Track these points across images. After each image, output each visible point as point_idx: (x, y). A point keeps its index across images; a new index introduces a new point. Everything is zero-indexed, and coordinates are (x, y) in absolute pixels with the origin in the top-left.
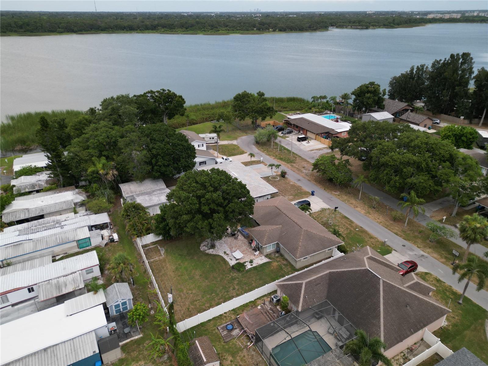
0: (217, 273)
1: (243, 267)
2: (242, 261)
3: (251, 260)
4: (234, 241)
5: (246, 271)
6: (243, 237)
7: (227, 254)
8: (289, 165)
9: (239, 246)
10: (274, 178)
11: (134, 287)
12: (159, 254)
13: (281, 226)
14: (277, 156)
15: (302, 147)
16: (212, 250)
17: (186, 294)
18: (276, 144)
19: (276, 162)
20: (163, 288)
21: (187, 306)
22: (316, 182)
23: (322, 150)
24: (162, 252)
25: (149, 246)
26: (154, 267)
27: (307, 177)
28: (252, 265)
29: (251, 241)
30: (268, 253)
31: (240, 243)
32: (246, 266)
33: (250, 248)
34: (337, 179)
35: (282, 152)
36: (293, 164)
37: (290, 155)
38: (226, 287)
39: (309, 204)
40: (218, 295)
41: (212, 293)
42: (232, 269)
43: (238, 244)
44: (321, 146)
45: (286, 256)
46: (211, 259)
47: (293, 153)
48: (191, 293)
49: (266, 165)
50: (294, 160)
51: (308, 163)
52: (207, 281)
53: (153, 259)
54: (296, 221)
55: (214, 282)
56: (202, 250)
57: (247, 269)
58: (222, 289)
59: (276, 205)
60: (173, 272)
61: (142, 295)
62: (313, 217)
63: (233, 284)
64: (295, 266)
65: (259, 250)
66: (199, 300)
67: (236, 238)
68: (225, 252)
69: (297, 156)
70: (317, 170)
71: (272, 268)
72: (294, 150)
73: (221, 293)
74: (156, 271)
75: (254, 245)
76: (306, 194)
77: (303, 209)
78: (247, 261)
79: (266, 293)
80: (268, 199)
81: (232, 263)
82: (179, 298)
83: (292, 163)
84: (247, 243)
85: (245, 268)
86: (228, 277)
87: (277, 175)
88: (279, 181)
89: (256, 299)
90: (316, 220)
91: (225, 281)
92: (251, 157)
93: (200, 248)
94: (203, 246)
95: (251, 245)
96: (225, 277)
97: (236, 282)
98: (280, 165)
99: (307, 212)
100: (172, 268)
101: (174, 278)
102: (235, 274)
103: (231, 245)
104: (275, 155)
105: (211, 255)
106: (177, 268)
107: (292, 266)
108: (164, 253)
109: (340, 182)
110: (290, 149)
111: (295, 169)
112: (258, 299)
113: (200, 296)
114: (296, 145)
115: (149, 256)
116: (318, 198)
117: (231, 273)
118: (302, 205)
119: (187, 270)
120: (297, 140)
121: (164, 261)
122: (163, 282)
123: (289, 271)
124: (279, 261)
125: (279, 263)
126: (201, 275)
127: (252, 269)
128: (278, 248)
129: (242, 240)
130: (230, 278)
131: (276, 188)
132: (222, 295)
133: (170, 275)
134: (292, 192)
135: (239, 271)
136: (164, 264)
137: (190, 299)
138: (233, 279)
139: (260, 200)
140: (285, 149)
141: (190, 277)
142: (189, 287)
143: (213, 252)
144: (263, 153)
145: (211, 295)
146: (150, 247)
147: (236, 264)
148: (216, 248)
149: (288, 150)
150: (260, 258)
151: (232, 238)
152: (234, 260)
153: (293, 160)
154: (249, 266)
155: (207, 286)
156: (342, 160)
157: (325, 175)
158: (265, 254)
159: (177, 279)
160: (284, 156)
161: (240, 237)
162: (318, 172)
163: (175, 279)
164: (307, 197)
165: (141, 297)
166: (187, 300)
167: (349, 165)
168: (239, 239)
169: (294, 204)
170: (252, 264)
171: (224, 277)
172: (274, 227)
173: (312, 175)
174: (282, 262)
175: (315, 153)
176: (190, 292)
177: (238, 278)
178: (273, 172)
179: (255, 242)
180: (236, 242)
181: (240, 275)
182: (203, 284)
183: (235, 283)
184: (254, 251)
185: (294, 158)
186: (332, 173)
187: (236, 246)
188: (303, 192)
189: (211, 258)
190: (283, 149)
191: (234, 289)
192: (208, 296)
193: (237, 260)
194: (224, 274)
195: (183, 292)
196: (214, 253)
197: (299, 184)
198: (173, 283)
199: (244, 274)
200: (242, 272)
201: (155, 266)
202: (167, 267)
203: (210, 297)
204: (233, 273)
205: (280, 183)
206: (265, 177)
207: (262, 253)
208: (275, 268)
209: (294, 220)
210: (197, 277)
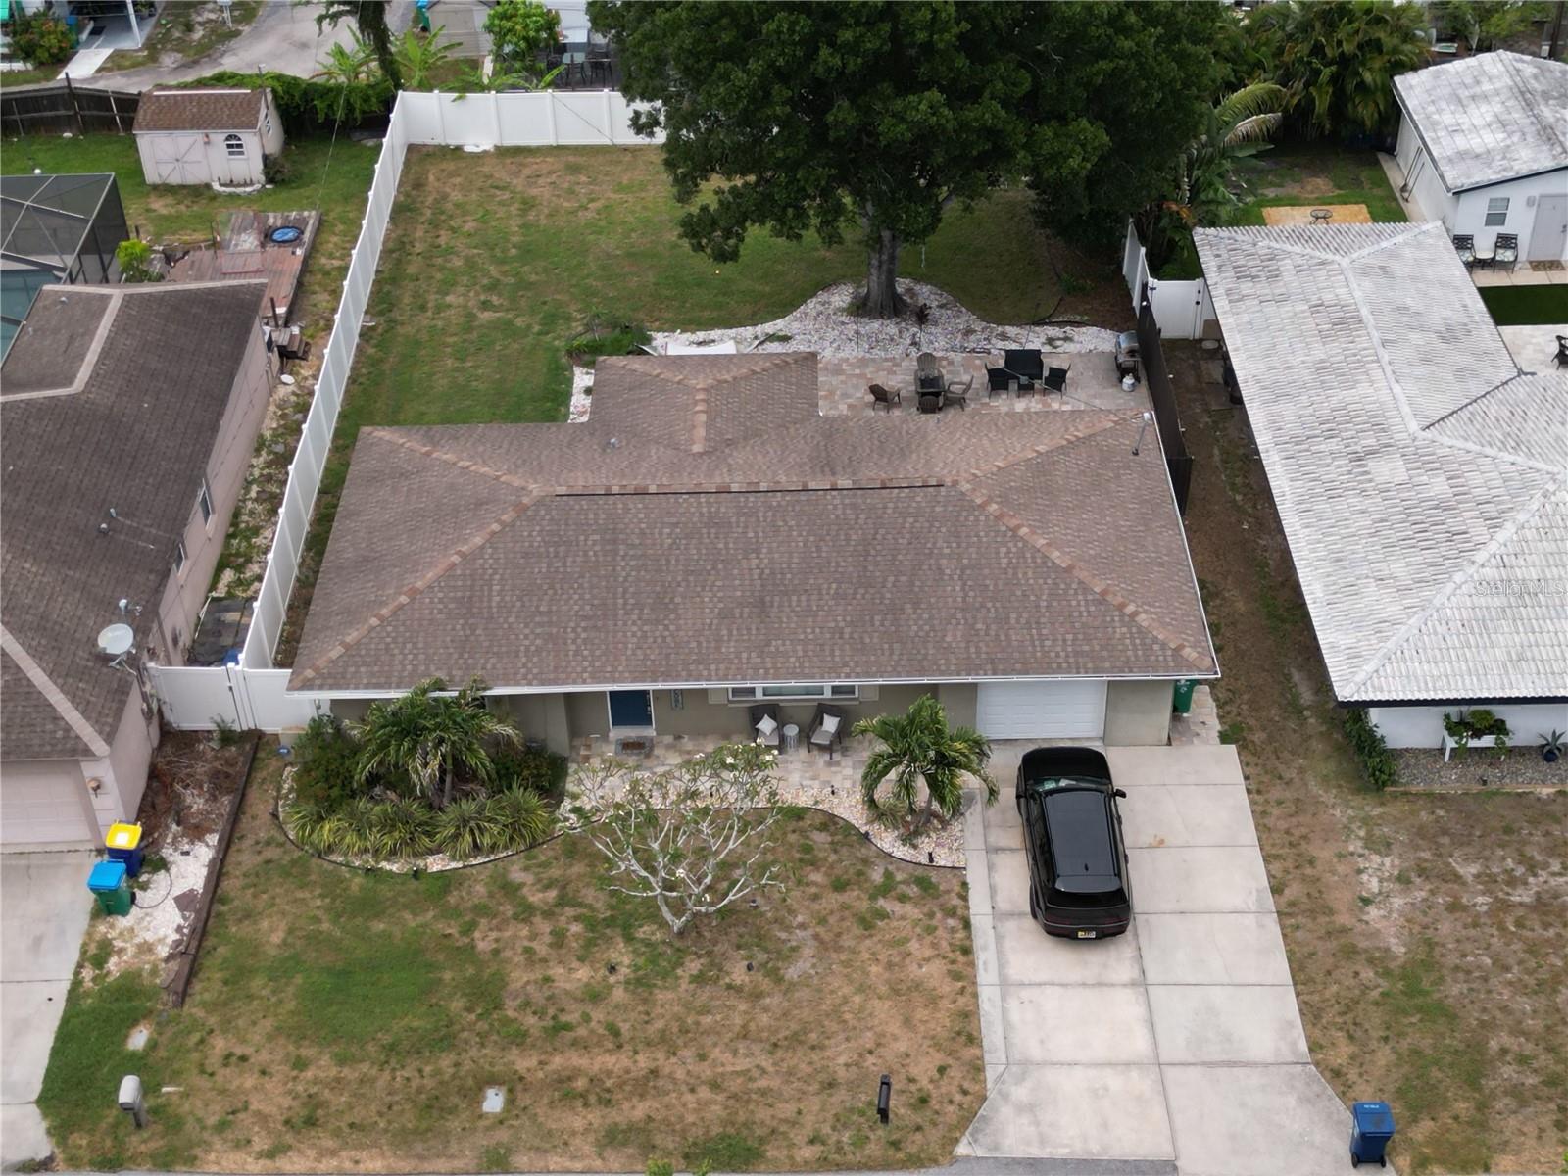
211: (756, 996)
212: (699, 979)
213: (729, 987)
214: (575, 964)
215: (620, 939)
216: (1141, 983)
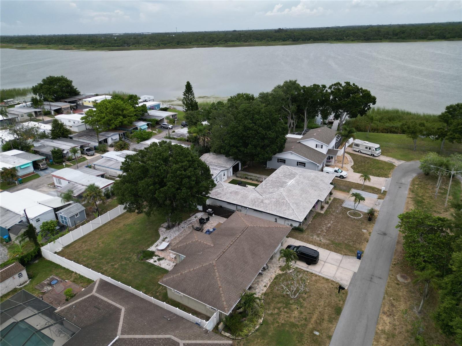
211: (310, 296)
212: (304, 300)
213: (307, 298)
214: (293, 312)
215: (291, 306)
216: (325, 262)
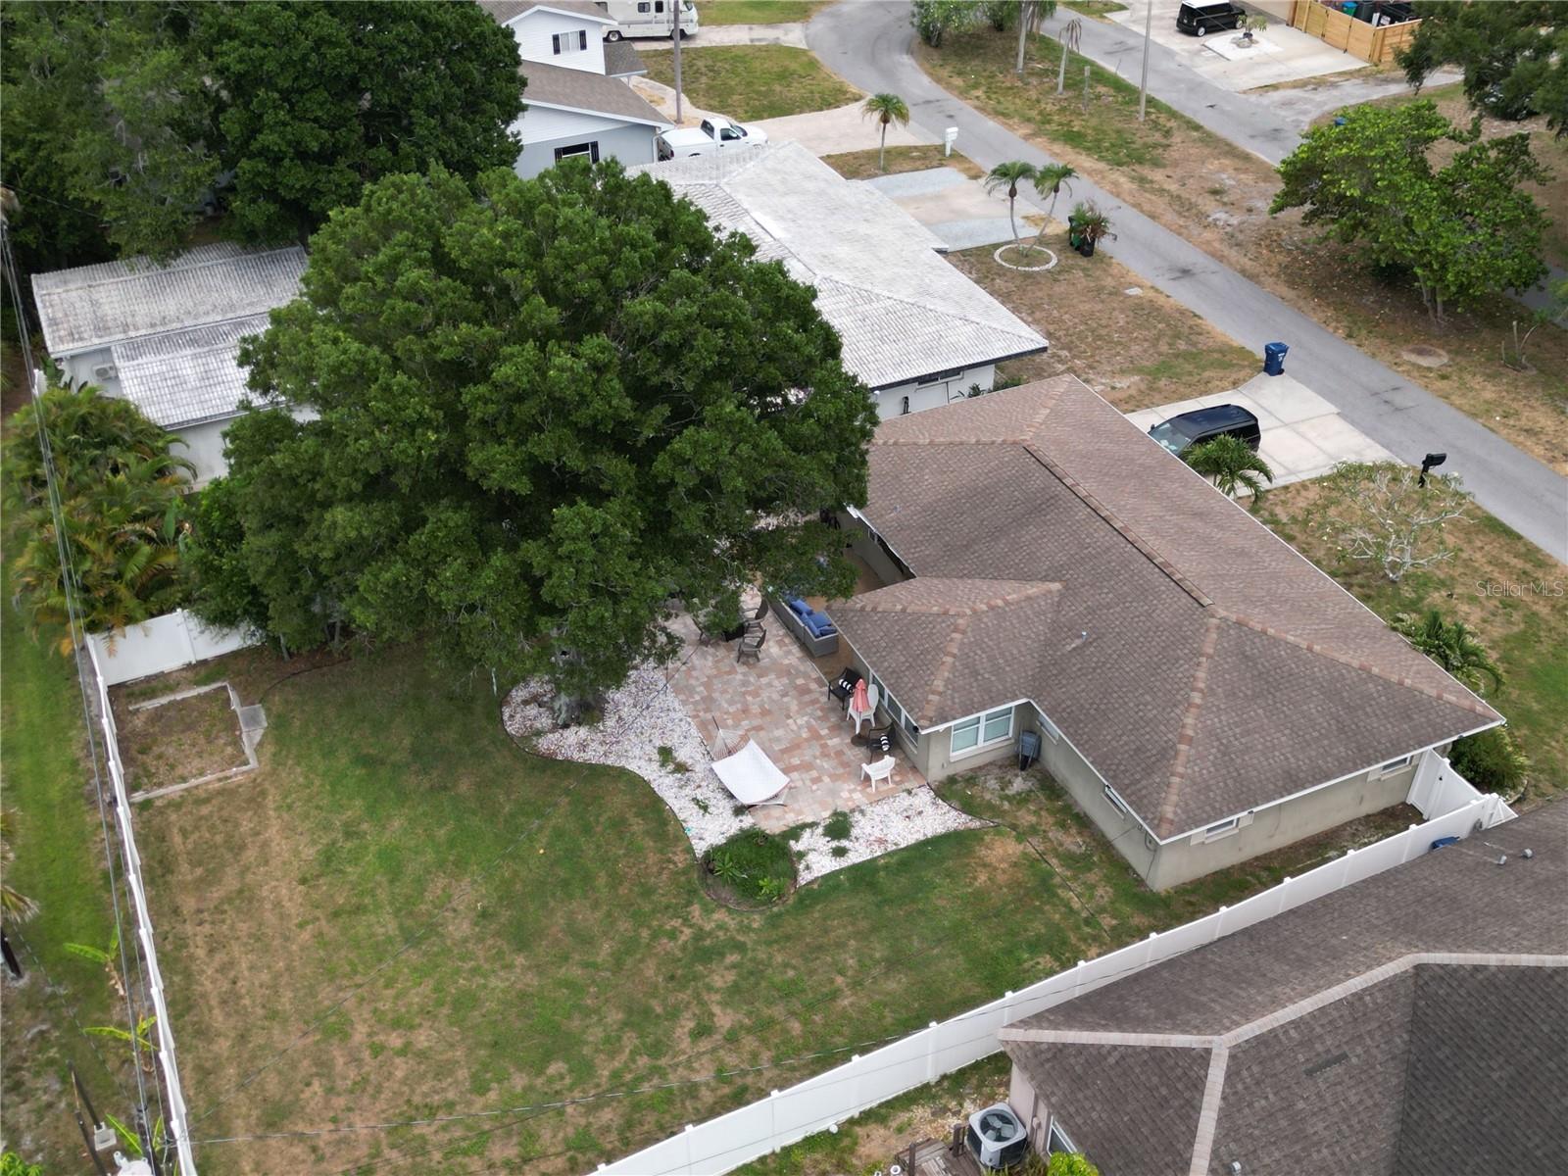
0: (595, 906)
1: (782, 865)
2: (773, 824)
3: (835, 814)
4: (732, 671)
5: (801, 900)
6: (795, 649)
7: (681, 768)
8: (1122, 178)
9: (765, 713)
10: (1023, 255)
11: (23, 983)
12: (229, 750)
13: (1056, 586)
14: (1046, 119)
15: (1206, 69)
16: (583, 732)
17: (366, 1055)
18: (1047, 47)
19: (1040, 155)
20: (214, 1002)
21: (362, 1152)
22: (1292, 284)
23: (1334, 85)
24: (252, 736)
25: (170, 688)
26: (178, 839)
27: (1233, 254)
28: (840, 852)
29: (846, 680)
30: (960, 769)
31: (772, 687)
32: (801, 855)
33: (836, 729)
34: (1444, 267)
35: (1080, 96)
36: (1146, 171)
37: (1130, 118)
38: (647, 1012)
39: (1250, 432)
40: (584, 1071)
41: (547, 1057)
42: (703, 880)
43: (755, 694)
44: (1326, 62)
45: (1084, 797)
46: (564, 800)
47: (1151, 101)
48: (402, 1052)
49: (975, 177)
50: (1155, 146)
51: (1240, 164)
52: (520, 960)
53: (184, 779)
54: (1162, 550)
55: (576, 972)
56: (512, 728)
57: (805, 878)
58: (625, 1024)
59: (1027, 436)
60: (303, 881)
61: (62, 1047)
62: (1273, 521)
63: (698, 996)
64: (1143, 875)
65: (895, 745)
66: (450, 1106)
67: (749, 657)
68: (666, 754)
69: (1173, 124)
70: (1308, 207)
71: (983, 878)
72: (1156, 88)
73: (612, 1055)
74: (185, 867)
75: (863, 706)
76: (1230, 362)
77: (1209, 466)
78: (813, 825)
79: (931, 1076)
80: (976, 391)
81: (709, 831)
82: (316, 1086)
83: (1140, 161)
84: (820, 693)
85: (794, 875)
86: (673, 935)
87: (1042, 240)
88: (1054, 276)
89: (852, 1122)
90: (1290, 539)
91: (650, 970)
92: (885, 120)
93: (507, 712)
94: (526, 702)
95: (845, 709)
96: (654, 936)
97: (721, 978)
98: (1067, 173)
99: (1239, 484)
100: (296, 853)
101: (301, 926)
102: (720, 916)
103: (708, 702)
104: (1034, 113)
105: (569, 767)
106: (328, 857)
107: (1126, 868)
108: (261, 744)
109: (1462, 289)
110: (1130, 75)
111: (1160, 204)
112: (868, 1117)
113: (462, 1074)
114: (1169, 53)
115: (160, 757)
116: (1309, 393)
117: (696, 910)
118: (1202, 441)
119: (395, 876)
120: (1180, 22)
121: (255, 798)
122: (220, 957)
123: (1102, 910)
124: (1033, 830)
125: (1033, 846)
126: (484, 915)
127: (837, 887)
128: (1031, 740)
129: (787, 672)
130: (684, 948)
131: (1036, 322)
132: (616, 1075)
133: (278, 904)
134: (1135, 349)
135: (749, 890)
136: (246, 826)
137: (386, 1094)
138: (705, 952)
139: (925, 401)
140: (1100, 76)
141: (409, 923)
142: (397, 997)
143: (583, 746)
144: (962, 103)
145: (540, 1072)
146: (179, 697)
147: (733, 841)
148: (610, 722)
149: (1119, 86)
150: (905, 801)
151: (721, 652)
152: (722, 807)
153: (1146, 146)
154: (818, 861)
155: (523, 996)
156: (1483, 139)
157: (1361, 238)
158: (937, 773)
159: (321, 934)
160: (1094, 122)
161: (778, 648)
162: (1310, 218)
163: (305, 935)
164: (1235, 384)
165: (51, 1062)
166: (366, 1100)
167: (1528, 172)
168: (765, 662)
169: (1146, 429)
170: (844, 843)
171: (645, 933)
172: (1012, 592)
173: (1269, 239)
174: (1056, 834)
175: (1287, 104)
176: (395, 1041)
177: (740, 947)
178: (1018, 221)
179: (873, 690)
180: (745, 683)
181: (757, 921)
182: (493, 982)
183: (718, 981)
184: (861, 752)
185: (1157, 137)
186: (1408, 221)
187: (745, 711)
188: (1210, 351)
189: (567, 792)
190: (1085, 78)
191: (702, 1031)
192: (519, 1081)
193: (740, 810)
194: (647, 908)
195: (345, 1036)
196: (594, 755)
197: (1182, 296)
198: (289, 969)
199: (779, 915)
200: (769, 901)
201: (184, 832)
202: (265, 844)
203: (529, 1089)
204: (707, 911)
205: (1060, 288)
206: (964, 253)
207: (914, 769)
208: (1001, 878)
209: (1152, 544)
210: (459, 928)
